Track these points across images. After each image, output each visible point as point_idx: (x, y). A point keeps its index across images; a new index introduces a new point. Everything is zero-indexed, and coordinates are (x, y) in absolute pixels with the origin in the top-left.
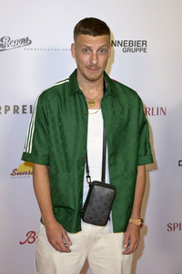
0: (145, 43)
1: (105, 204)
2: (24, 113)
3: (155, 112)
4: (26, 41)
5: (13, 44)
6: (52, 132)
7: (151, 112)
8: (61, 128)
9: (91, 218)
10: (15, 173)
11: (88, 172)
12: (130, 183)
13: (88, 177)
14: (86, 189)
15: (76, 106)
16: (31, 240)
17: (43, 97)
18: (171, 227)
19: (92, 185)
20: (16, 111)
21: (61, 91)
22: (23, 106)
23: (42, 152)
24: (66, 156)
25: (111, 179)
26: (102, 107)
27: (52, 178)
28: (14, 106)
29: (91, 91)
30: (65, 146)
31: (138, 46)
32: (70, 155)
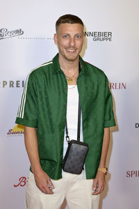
0: (110, 34)
1: (81, 157)
2: (17, 86)
3: (118, 87)
4: (19, 32)
5: (9, 34)
6: (40, 103)
7: (114, 87)
8: (47, 99)
9: (69, 168)
10: (10, 132)
11: (67, 133)
12: (99, 141)
13: (67, 137)
14: (66, 146)
15: (58, 82)
16: (23, 184)
17: (33, 75)
18: (129, 174)
19: (70, 143)
20: (11, 85)
21: (46, 70)
22: (17, 82)
23: (32, 117)
24: (51, 120)
25: (84, 139)
26: (78, 84)
27: (40, 138)
28: (10, 82)
29: (70, 71)
30: (50, 113)
31: (105, 36)
32: (54, 120)
